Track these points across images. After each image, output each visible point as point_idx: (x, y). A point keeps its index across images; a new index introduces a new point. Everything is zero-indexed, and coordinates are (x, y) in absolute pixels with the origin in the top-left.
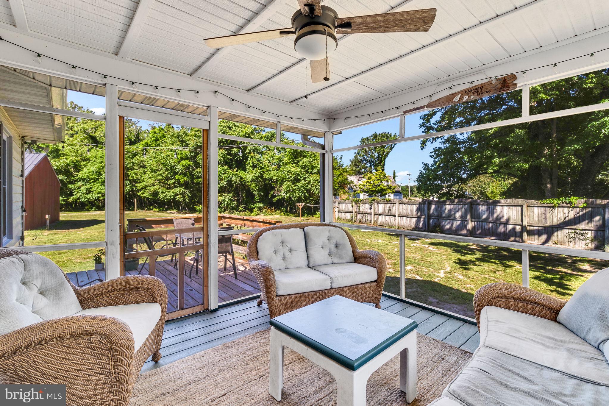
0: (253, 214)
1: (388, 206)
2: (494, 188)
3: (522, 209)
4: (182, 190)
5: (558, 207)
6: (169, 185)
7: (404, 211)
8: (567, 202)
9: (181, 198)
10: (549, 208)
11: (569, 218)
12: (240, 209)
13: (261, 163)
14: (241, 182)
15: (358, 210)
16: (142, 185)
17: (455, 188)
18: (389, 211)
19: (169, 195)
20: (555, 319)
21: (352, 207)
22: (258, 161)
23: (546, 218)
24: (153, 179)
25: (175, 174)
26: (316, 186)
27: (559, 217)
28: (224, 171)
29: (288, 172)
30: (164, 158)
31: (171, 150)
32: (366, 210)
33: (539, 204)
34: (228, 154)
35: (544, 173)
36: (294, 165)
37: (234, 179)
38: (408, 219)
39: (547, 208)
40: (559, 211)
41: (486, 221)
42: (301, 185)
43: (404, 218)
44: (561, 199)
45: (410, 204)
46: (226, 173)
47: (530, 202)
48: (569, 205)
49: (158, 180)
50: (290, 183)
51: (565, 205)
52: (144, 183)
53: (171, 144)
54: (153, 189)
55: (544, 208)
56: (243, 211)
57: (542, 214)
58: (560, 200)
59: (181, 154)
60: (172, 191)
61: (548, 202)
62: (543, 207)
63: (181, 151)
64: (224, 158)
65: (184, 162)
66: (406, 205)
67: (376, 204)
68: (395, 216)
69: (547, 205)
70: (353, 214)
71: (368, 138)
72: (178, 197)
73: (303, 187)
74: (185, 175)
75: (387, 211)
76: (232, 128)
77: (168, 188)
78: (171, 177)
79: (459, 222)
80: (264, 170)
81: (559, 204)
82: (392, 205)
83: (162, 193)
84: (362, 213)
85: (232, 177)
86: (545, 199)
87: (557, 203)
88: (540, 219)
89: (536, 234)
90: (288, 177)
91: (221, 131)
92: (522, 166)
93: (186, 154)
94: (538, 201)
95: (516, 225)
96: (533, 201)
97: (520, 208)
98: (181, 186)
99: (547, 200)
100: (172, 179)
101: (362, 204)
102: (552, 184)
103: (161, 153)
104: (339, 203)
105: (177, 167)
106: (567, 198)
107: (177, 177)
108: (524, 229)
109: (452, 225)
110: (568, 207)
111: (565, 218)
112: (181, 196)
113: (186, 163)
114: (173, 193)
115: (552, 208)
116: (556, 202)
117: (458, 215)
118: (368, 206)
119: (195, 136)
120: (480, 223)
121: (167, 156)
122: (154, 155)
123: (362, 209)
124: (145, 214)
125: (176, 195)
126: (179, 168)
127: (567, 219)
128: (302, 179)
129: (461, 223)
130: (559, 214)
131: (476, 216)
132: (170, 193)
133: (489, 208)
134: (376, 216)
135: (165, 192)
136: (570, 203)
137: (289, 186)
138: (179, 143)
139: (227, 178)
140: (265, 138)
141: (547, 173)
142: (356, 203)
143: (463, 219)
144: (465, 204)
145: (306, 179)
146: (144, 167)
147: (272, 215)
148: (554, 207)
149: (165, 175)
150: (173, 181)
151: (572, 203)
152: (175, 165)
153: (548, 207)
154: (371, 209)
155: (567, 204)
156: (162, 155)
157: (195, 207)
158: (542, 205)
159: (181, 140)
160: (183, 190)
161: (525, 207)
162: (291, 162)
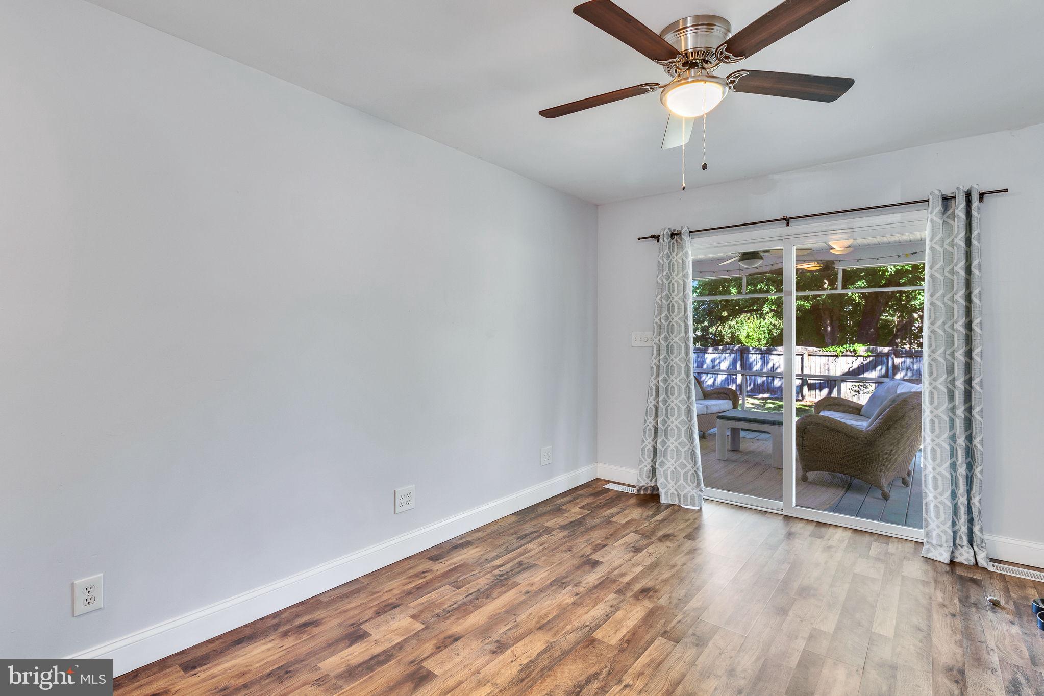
2: (751, 329)
3: (802, 359)
5: (842, 356)
8: (852, 350)
10: (832, 358)
11: (853, 368)
17: (713, 330)
20: (859, 414)
27: (842, 367)
33: (821, 353)
35: (824, 314)
39: (830, 358)
40: (842, 361)
41: (760, 374)
44: (845, 346)
47: (812, 350)
48: (853, 354)
51: (849, 353)
55: (827, 357)
57: (824, 365)
58: (844, 348)
61: (831, 350)
62: (825, 356)
69: (830, 354)
79: (724, 376)
81: (843, 352)
86: (828, 347)
87: (841, 351)
88: (823, 370)
89: (818, 389)
92: (803, 305)
94: (819, 349)
96: (815, 349)
97: (800, 357)
99: (830, 347)
102: (832, 327)
106: (851, 345)
108: (805, 383)
109: (715, 380)
110: (852, 356)
111: (849, 369)
115: (835, 358)
116: (839, 350)
117: (724, 366)
120: (753, 377)
127: (851, 369)
129: (727, 378)
130: (842, 364)
131: (746, 366)
133: (764, 357)
136: (854, 351)
141: (827, 313)
143: (731, 373)
144: (732, 351)
148: (837, 356)
151: (855, 351)
153: (831, 356)
155: (851, 352)
158: (825, 353)
161: (805, 356)
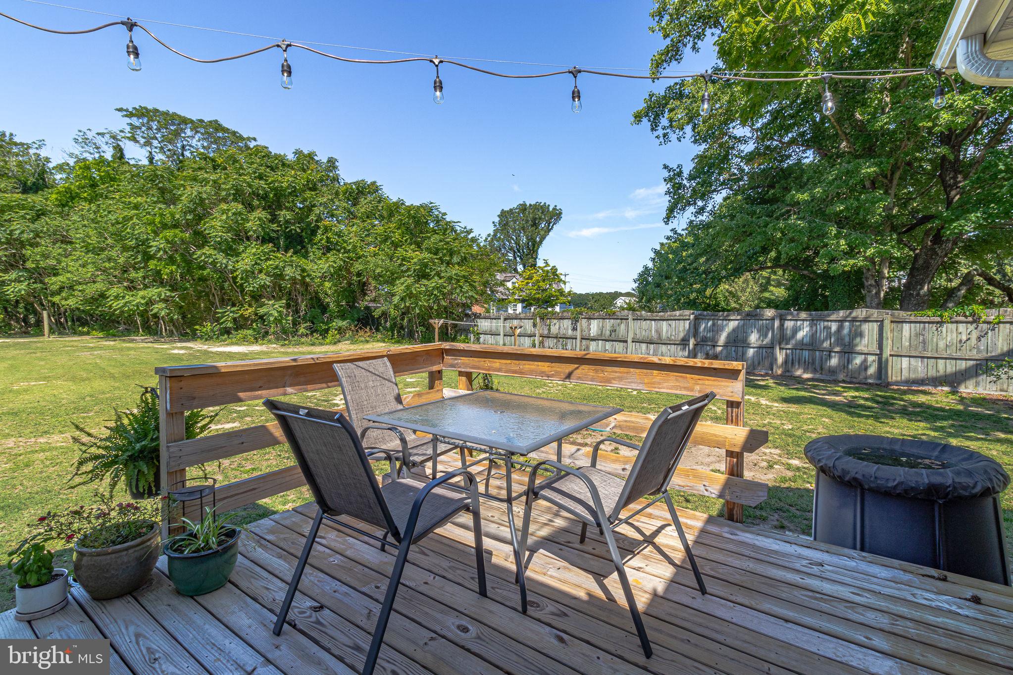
0: (328, 341)
1: (609, 323)
3: (881, 327)
4: (165, 292)
5: (948, 322)
6: (132, 282)
7: (644, 333)
8: (967, 313)
9: (162, 309)
10: (931, 325)
12: (302, 330)
13: (345, 242)
14: (303, 277)
15: (546, 332)
16: (64, 279)
18: (613, 334)
19: (134, 303)
21: (535, 325)
22: (339, 236)
23: (924, 342)
24: (91, 268)
25: (148, 257)
26: (462, 287)
27: (949, 339)
28: (265, 254)
29: (403, 260)
30: (118, 223)
31: (136, 207)
32: (562, 331)
33: (913, 318)
34: (272, 221)
36: (413, 247)
37: (289, 271)
38: (652, 346)
39: (927, 325)
40: (949, 330)
42: (433, 285)
43: (644, 346)
45: (655, 320)
46: (268, 259)
47: (897, 314)
48: (969, 319)
49: (105, 271)
50: (410, 281)
51: (962, 319)
52: (69, 275)
53: (135, 193)
54: (91, 290)
55: (922, 325)
56: (307, 335)
57: (918, 335)
59: (161, 215)
60: (141, 293)
62: (920, 322)
63: (160, 209)
64: (263, 229)
65: (169, 233)
66: (648, 322)
67: (584, 321)
68: (626, 342)
70: (536, 338)
71: (511, 210)
72: (156, 308)
73: (437, 288)
74: (171, 260)
75: (608, 333)
76: (278, 168)
77: (129, 288)
78: (136, 263)
80: (352, 255)
81: (951, 318)
82: (619, 321)
83: (117, 297)
84: (556, 338)
85: (284, 267)
86: (925, 310)
88: (914, 343)
89: (906, 370)
90: (404, 268)
91: (255, 173)
93: (173, 215)
94: (911, 313)
95: (868, 354)
96: (902, 312)
97: (877, 324)
98: (162, 283)
100: (139, 269)
101: (555, 321)
103: (109, 212)
104: (505, 319)
105: (152, 244)
107: (152, 264)
110: (967, 322)
111: (961, 341)
112: (164, 306)
113: (175, 236)
114: (143, 298)
115: (937, 325)
116: (945, 314)
117: (754, 338)
118: (567, 323)
119: (195, 179)
120: (798, 351)
121: (127, 219)
122: (92, 216)
123: (554, 330)
124: (75, 344)
125: (150, 302)
126: (157, 244)
128: (433, 273)
129: (758, 353)
130: (949, 334)
132: (138, 298)
133: (816, 324)
134: (584, 342)
135: (123, 297)
136: (973, 315)
137: (408, 287)
138: (155, 192)
139: (274, 269)
140: (345, 193)
142: (542, 319)
144: (768, 319)
145: (442, 275)
146: (66, 241)
147: (367, 342)
149: (121, 260)
150: (141, 274)
152: (148, 239)
154: (574, 329)
155: (965, 317)
156: (112, 217)
157: (197, 327)
159: (161, 185)
160: (168, 293)
161: (886, 324)
162: (406, 241)
